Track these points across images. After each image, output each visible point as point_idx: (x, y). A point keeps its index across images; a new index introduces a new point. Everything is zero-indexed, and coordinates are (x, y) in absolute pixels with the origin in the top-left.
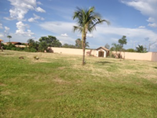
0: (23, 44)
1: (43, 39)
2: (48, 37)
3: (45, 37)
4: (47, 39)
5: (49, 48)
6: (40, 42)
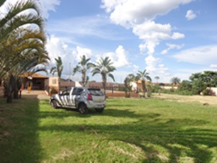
0: (168, 85)
1: (196, 76)
2: (203, 73)
3: (199, 74)
4: (202, 76)
5: (208, 88)
6: (190, 81)
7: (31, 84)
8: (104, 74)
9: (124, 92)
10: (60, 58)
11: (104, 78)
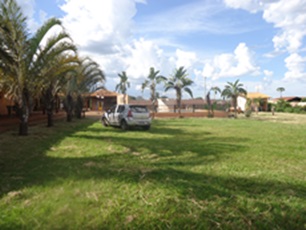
7: (102, 103)
8: (178, 89)
9: (205, 111)
10: (124, 73)
11: (179, 93)
